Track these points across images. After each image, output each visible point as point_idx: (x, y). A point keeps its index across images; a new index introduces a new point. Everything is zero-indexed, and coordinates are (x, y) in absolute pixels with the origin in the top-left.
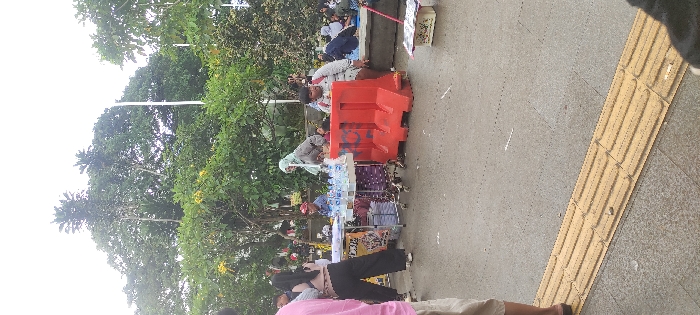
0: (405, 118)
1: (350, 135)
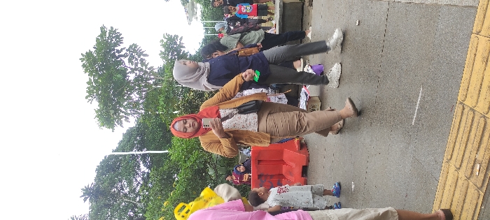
0: (305, 171)
1: (266, 184)
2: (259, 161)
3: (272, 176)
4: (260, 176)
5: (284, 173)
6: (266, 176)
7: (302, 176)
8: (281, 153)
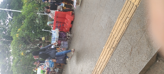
0: (72, 22)
1: (59, 25)
2: (57, 17)
3: (61, 22)
4: (57, 22)
5: (65, 22)
6: (59, 22)
7: (71, 24)
8: (65, 15)
